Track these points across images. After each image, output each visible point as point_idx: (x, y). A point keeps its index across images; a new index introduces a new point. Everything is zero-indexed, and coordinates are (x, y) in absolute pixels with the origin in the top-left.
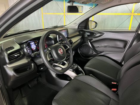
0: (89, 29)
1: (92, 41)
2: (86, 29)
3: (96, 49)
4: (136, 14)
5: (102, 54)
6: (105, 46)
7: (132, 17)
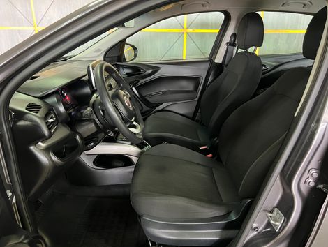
0: (125, 60)
1: (139, 84)
2: (121, 62)
3: (149, 100)
4: (191, 31)
5: (161, 107)
6: (164, 93)
7: (185, 35)
